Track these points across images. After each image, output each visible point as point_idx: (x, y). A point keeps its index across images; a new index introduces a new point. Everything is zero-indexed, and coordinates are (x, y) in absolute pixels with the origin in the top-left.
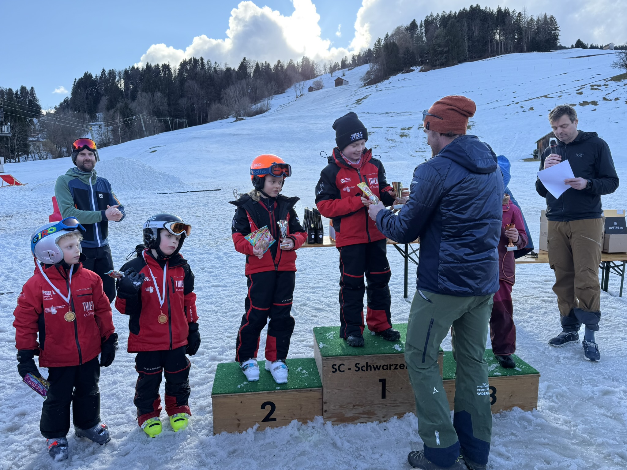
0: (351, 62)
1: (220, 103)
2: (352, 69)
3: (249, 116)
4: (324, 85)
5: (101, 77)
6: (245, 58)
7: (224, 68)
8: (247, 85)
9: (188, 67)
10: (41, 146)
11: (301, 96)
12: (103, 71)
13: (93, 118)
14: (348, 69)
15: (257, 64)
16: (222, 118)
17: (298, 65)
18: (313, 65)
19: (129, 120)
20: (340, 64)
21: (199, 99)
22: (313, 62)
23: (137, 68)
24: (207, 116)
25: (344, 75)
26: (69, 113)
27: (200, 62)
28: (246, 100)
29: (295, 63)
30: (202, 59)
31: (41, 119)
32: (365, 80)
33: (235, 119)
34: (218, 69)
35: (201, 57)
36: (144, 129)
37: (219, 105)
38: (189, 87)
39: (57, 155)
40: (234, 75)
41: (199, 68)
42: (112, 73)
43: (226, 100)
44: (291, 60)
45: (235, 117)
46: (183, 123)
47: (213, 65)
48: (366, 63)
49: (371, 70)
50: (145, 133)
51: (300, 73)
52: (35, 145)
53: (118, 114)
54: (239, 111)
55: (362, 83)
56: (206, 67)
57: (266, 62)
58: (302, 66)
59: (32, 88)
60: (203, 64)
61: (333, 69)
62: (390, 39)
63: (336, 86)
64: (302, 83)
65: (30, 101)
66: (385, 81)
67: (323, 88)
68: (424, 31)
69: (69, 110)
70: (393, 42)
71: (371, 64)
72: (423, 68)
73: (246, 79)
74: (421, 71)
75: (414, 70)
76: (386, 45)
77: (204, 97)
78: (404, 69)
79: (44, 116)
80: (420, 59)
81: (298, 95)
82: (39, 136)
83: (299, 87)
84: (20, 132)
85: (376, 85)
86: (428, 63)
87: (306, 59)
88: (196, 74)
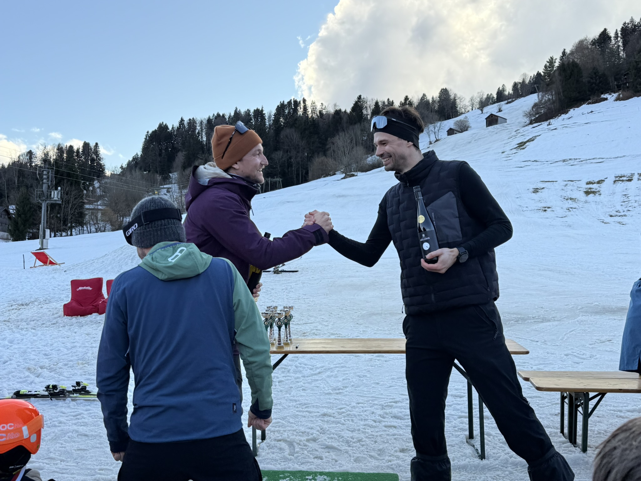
0: (511, 92)
1: (325, 155)
2: (513, 101)
3: (362, 171)
4: (470, 125)
5: (178, 129)
6: (360, 96)
7: (332, 110)
8: (362, 130)
9: (287, 111)
10: (99, 215)
11: (436, 141)
12: (182, 120)
13: (166, 179)
14: (506, 102)
15: (377, 103)
16: (327, 175)
17: (434, 101)
18: (455, 100)
20: (495, 96)
21: (298, 152)
22: (455, 95)
23: (223, 116)
24: (307, 173)
25: (500, 111)
26: (137, 173)
27: (302, 104)
28: (360, 150)
29: (429, 98)
30: (304, 101)
31: (103, 182)
32: (529, 115)
33: (343, 175)
34: (324, 112)
35: (304, 98)
37: (323, 158)
38: (287, 136)
39: (117, 227)
40: (345, 119)
41: (300, 112)
42: (192, 123)
43: (334, 151)
44: (424, 95)
45: (343, 172)
46: (276, 183)
47: (319, 107)
48: (533, 92)
49: (540, 101)
51: (436, 112)
52: (92, 214)
54: (349, 165)
55: (527, 121)
56: (310, 110)
57: (388, 100)
58: (439, 102)
59: (97, 144)
60: (305, 106)
61: (483, 104)
62: (568, 58)
63: (487, 126)
64: (438, 124)
65: (93, 160)
66: (562, 115)
67: (469, 129)
68: (620, 44)
69: (137, 170)
70: (573, 61)
71: (540, 93)
72: (621, 96)
73: (360, 123)
74: (618, 99)
75: (606, 99)
76: (562, 67)
77: (304, 149)
78: (591, 97)
79: (108, 178)
80: (615, 83)
81: (431, 140)
82: (99, 203)
83: (433, 130)
84: (75, 199)
85: (548, 122)
86: (628, 87)
87: (444, 93)
88: (296, 119)
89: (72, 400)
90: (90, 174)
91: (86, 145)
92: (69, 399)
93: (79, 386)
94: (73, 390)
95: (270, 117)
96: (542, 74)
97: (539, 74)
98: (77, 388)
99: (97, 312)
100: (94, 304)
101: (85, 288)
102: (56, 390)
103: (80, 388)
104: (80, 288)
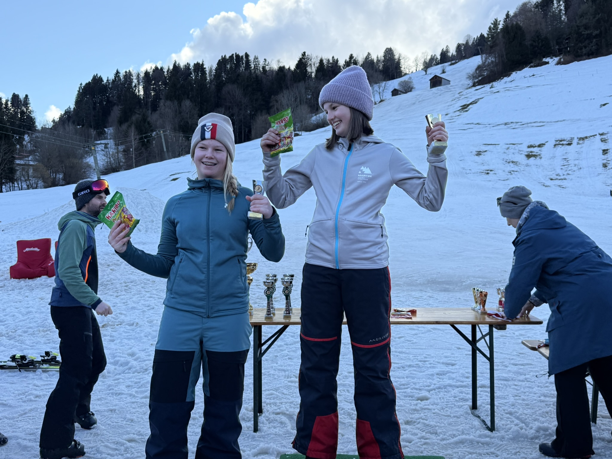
0: (455, 53)
1: (269, 113)
2: (456, 63)
3: (306, 130)
4: (414, 86)
5: (114, 81)
6: (304, 53)
7: (275, 67)
8: (306, 88)
9: (228, 66)
10: (31, 172)
11: (380, 102)
12: (118, 72)
13: (101, 135)
14: (450, 63)
15: (321, 61)
17: (378, 61)
18: (399, 60)
19: (146, 137)
20: (439, 57)
21: (240, 109)
22: (400, 55)
23: (162, 69)
24: (250, 131)
25: (444, 72)
26: (70, 127)
27: (245, 59)
28: (304, 109)
29: (374, 57)
30: (247, 56)
31: (34, 136)
32: (473, 77)
34: (267, 68)
35: (246, 53)
36: (165, 150)
37: (266, 116)
38: (229, 93)
39: (50, 184)
40: (289, 76)
41: (242, 68)
42: (128, 76)
43: (277, 109)
44: (369, 54)
47: (262, 63)
48: (477, 54)
49: (484, 63)
50: (166, 154)
51: (381, 71)
52: (23, 169)
53: (133, 129)
55: (470, 83)
56: (252, 66)
57: (333, 57)
58: (384, 61)
59: (27, 96)
60: (248, 61)
61: (428, 65)
62: (511, 20)
63: (431, 88)
64: (383, 84)
65: (22, 113)
66: (505, 78)
67: (413, 90)
68: (562, 8)
69: (70, 124)
70: (517, 24)
71: (484, 55)
72: (562, 60)
73: (305, 81)
74: (559, 63)
75: (547, 63)
76: (506, 28)
77: (247, 106)
78: (534, 61)
79: (38, 131)
80: (557, 47)
81: (376, 101)
82: (30, 159)
83: (378, 90)
84: (5, 153)
85: (491, 84)
86: (569, 52)
87: (389, 52)
88: (239, 75)
89: (43, 371)
90: (20, 127)
91: (15, 97)
92: (40, 370)
93: (49, 356)
94: (42, 360)
95: (211, 71)
96: (486, 36)
97: (482, 36)
98: (46, 358)
99: (47, 275)
100: (42, 267)
101: (32, 249)
102: (25, 361)
103: (49, 358)
104: (27, 249)
